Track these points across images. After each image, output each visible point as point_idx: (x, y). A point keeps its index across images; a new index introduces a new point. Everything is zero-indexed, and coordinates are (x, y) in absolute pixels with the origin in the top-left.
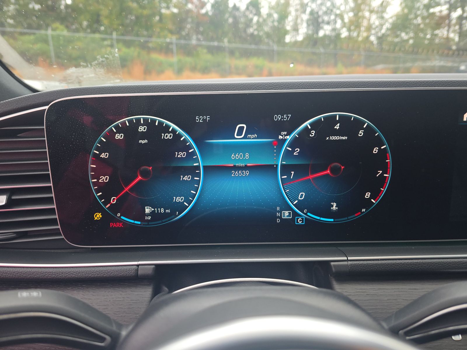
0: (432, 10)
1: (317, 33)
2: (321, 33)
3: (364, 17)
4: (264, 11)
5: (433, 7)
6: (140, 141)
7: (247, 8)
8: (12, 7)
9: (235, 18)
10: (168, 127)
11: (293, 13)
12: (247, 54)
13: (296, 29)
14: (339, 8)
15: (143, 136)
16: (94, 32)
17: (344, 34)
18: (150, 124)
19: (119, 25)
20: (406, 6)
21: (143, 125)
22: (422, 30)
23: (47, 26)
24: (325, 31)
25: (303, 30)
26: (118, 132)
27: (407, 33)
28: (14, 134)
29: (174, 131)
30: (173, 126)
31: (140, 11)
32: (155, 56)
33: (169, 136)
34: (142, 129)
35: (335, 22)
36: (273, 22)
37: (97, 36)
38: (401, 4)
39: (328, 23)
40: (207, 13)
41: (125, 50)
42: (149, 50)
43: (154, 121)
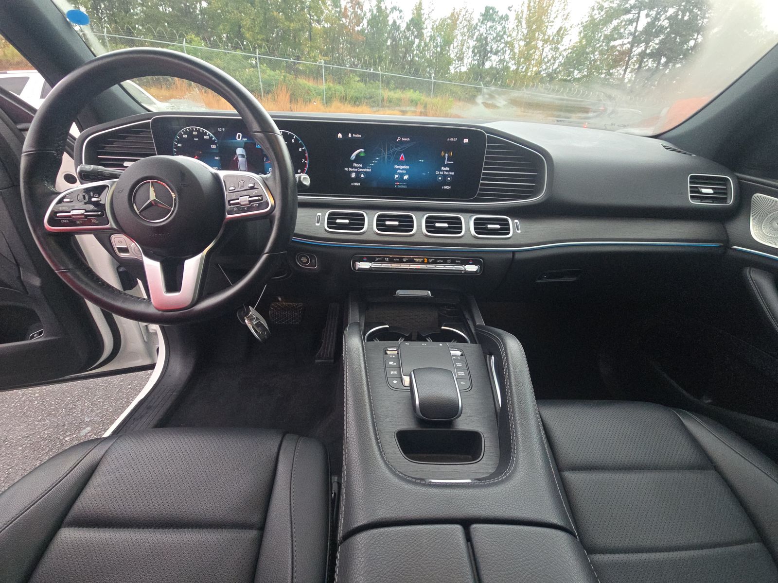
0: (612, 43)
1: (483, 64)
2: (488, 65)
3: (536, 48)
4: (427, 33)
5: (615, 40)
6: (195, 139)
7: (408, 28)
8: (138, 9)
9: (394, 39)
10: (206, 133)
11: (460, 38)
12: (403, 85)
13: (461, 59)
14: (510, 36)
15: (196, 136)
16: (235, 48)
17: (513, 68)
18: (198, 131)
19: (263, 40)
20: (585, 36)
21: (195, 131)
22: (598, 69)
23: (182, 36)
24: (492, 62)
25: (469, 60)
26: (185, 134)
27: (580, 71)
28: (138, 132)
29: (209, 135)
30: (208, 132)
31: (287, 23)
32: (302, 81)
33: (207, 137)
34: (195, 133)
35: (504, 52)
36: (436, 46)
37: (239, 53)
38: (580, 33)
39: (496, 53)
40: (363, 30)
41: (269, 72)
42: (297, 73)
43: (200, 129)
